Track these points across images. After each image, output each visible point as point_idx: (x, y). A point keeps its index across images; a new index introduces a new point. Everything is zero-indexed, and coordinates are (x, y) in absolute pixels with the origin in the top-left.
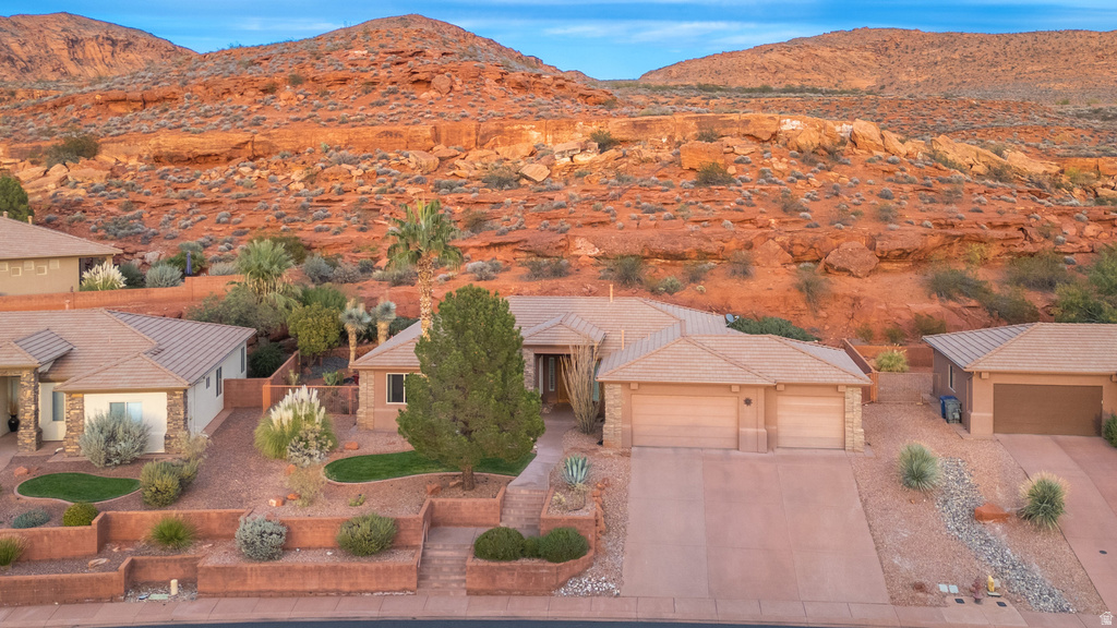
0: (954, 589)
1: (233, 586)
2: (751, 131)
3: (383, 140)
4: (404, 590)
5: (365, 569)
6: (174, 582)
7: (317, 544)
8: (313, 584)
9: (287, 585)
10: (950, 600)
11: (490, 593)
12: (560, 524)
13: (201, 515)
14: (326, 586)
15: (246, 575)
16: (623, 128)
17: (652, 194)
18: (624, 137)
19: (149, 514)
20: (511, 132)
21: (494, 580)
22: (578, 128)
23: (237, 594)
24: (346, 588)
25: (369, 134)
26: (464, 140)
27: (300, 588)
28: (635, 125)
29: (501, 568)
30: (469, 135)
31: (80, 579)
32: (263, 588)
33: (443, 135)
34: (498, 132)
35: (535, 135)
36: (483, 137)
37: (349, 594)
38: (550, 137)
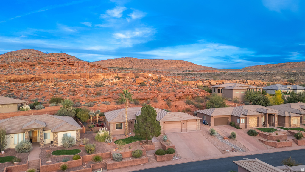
0: (228, 150)
1: (114, 167)
2: (144, 76)
3: (69, 77)
4: (146, 163)
5: (139, 160)
6: (102, 168)
7: (127, 157)
8: (129, 164)
9: (125, 165)
10: (229, 152)
11: (161, 161)
12: (169, 148)
13: (101, 154)
14: (132, 165)
15: (117, 165)
16: (121, 75)
17: (133, 88)
18: (121, 77)
19: (90, 155)
20: (97, 75)
21: (162, 159)
22: (111, 75)
23: (115, 169)
24: (136, 164)
25: (65, 76)
26: (87, 77)
27: (127, 166)
28: (123, 75)
29: (163, 157)
30: (88, 76)
31: (83, 170)
32: (120, 167)
33: (82, 76)
34: (94, 75)
35: (102, 76)
36: (91, 76)
37: (136, 165)
38: (105, 77)
